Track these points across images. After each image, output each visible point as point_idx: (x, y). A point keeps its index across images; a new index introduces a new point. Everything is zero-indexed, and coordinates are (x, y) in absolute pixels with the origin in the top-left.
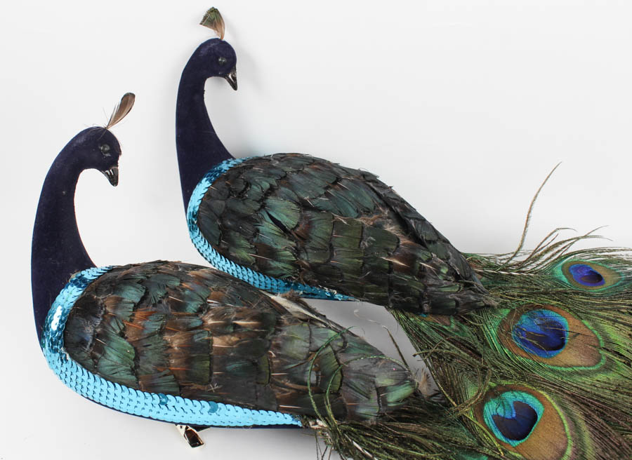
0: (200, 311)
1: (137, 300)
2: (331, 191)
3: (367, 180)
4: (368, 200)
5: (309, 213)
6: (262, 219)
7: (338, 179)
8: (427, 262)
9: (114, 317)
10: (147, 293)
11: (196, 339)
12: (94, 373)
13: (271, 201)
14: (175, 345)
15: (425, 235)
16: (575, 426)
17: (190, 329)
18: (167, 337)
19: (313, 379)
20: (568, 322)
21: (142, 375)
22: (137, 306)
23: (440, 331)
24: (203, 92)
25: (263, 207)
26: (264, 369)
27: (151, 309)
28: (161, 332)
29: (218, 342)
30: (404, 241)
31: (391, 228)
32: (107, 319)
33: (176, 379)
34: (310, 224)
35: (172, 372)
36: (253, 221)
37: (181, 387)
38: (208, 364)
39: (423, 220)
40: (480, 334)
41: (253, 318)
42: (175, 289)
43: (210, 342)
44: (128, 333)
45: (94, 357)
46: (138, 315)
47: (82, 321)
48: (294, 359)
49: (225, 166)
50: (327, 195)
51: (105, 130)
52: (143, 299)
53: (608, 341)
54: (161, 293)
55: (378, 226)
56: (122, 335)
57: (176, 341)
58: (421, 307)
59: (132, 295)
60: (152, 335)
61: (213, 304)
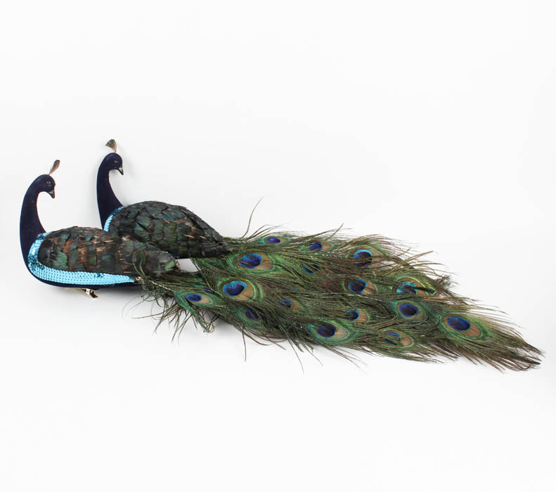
0: (91, 239)
1: (67, 238)
2: (164, 212)
3: (181, 209)
4: (180, 214)
5: (154, 220)
6: (135, 225)
7: (168, 208)
8: (203, 236)
9: (58, 245)
10: (70, 235)
11: (90, 249)
12: (51, 268)
13: (139, 217)
14: (83, 253)
15: (203, 226)
16: (258, 289)
17: (87, 246)
18: (79, 250)
19: (136, 260)
20: (263, 257)
21: (70, 265)
22: (67, 240)
23: (211, 264)
24: (108, 177)
25: (135, 220)
26: (117, 258)
27: (72, 240)
28: (77, 248)
29: (99, 250)
30: (193, 228)
31: (188, 224)
32: (55, 247)
33: (84, 265)
34: (154, 225)
35: (82, 263)
36: (132, 226)
37: (86, 268)
38: (95, 258)
39: (203, 222)
40: (225, 263)
41: (111, 239)
42: (81, 233)
43: (96, 250)
44: (64, 250)
45: (51, 261)
46: (68, 243)
47: (45, 249)
48: (128, 253)
49: (120, 209)
50: (162, 213)
51: (48, 175)
52: (69, 238)
53: (277, 261)
54: (76, 235)
55: (183, 224)
56: (62, 251)
57: (82, 251)
58: (201, 254)
59: (65, 237)
60: (74, 249)
61: (96, 237)
